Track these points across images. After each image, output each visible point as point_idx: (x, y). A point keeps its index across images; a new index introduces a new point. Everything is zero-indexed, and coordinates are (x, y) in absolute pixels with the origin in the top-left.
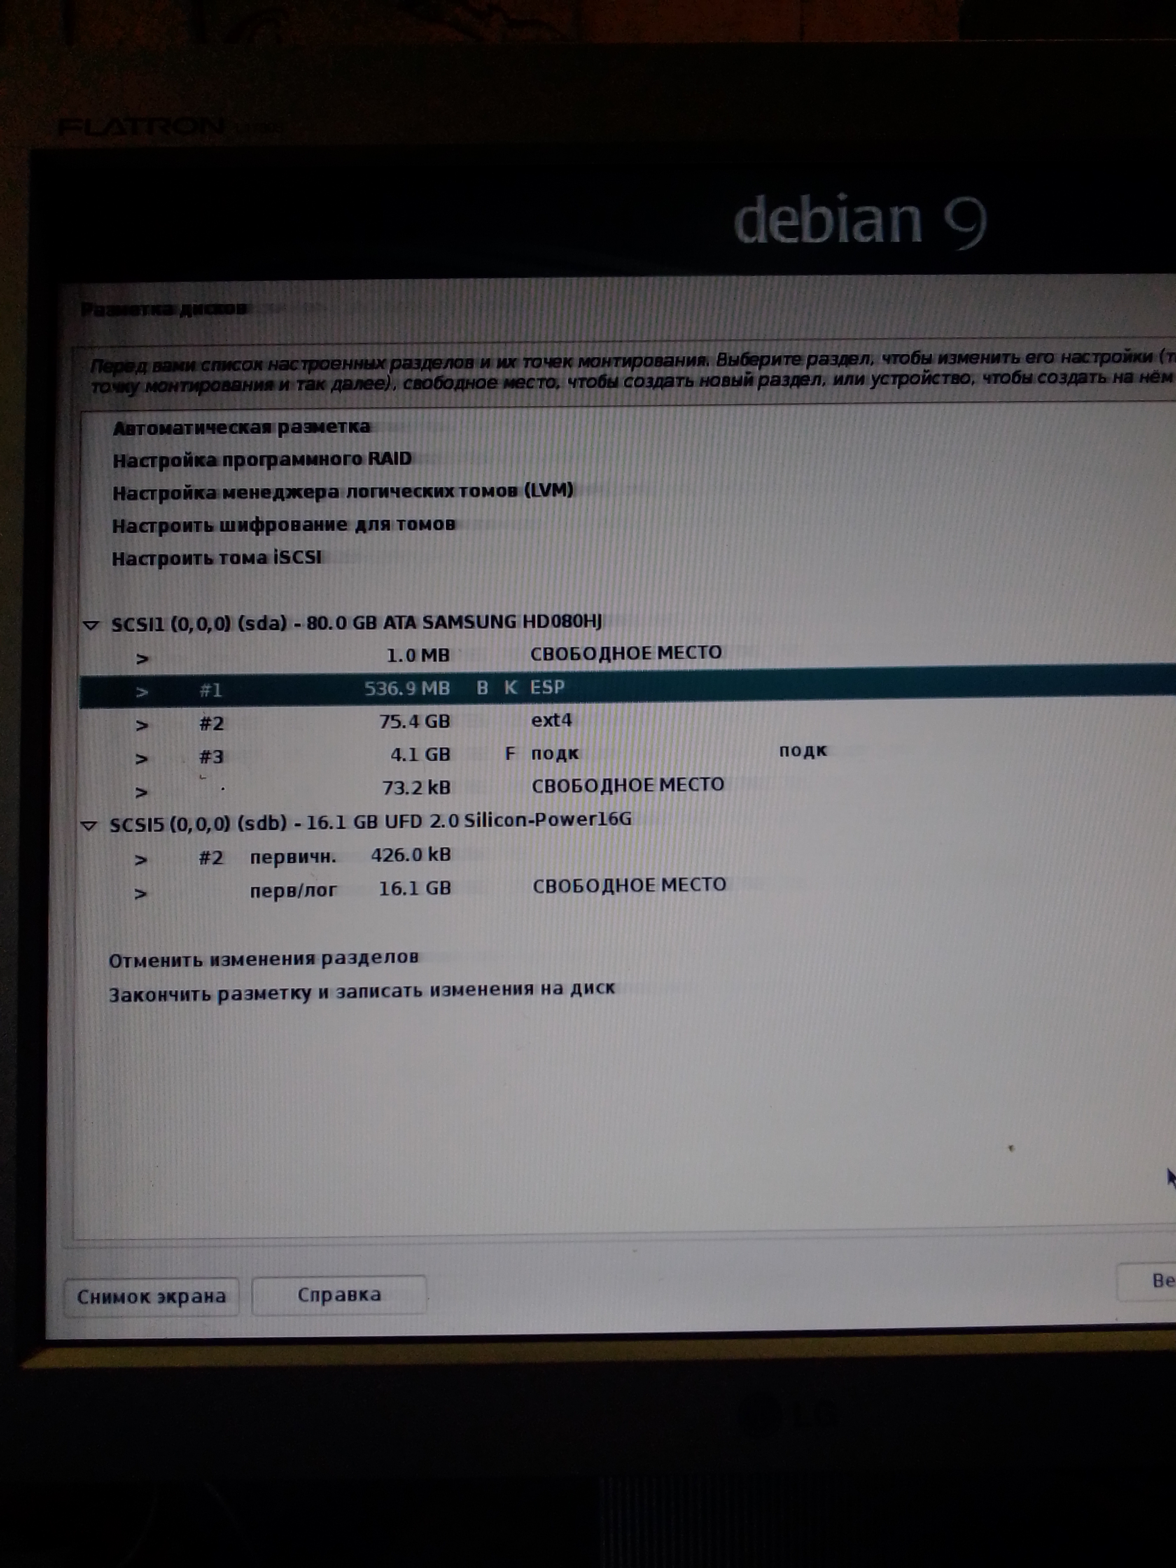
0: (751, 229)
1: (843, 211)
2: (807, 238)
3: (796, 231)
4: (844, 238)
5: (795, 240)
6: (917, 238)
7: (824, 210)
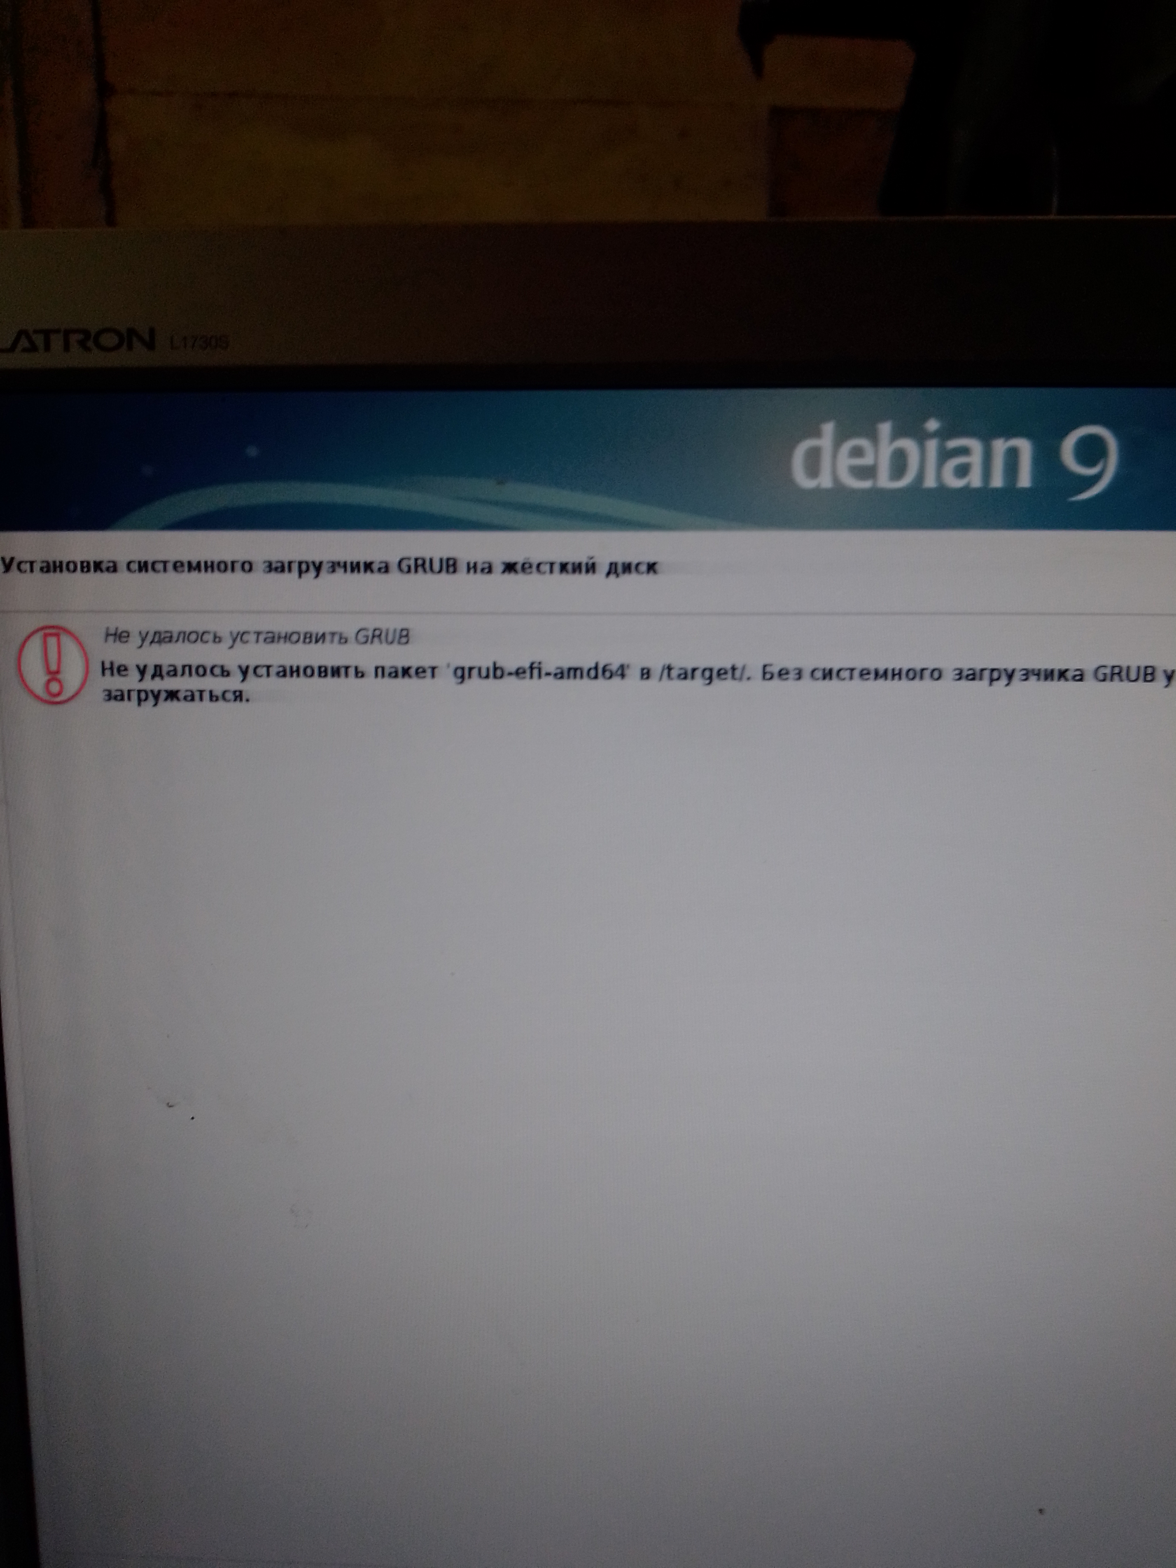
0: (813, 470)
1: (932, 445)
2: (884, 481)
3: (868, 472)
4: (930, 482)
5: (866, 484)
6: (1025, 480)
7: (909, 445)
